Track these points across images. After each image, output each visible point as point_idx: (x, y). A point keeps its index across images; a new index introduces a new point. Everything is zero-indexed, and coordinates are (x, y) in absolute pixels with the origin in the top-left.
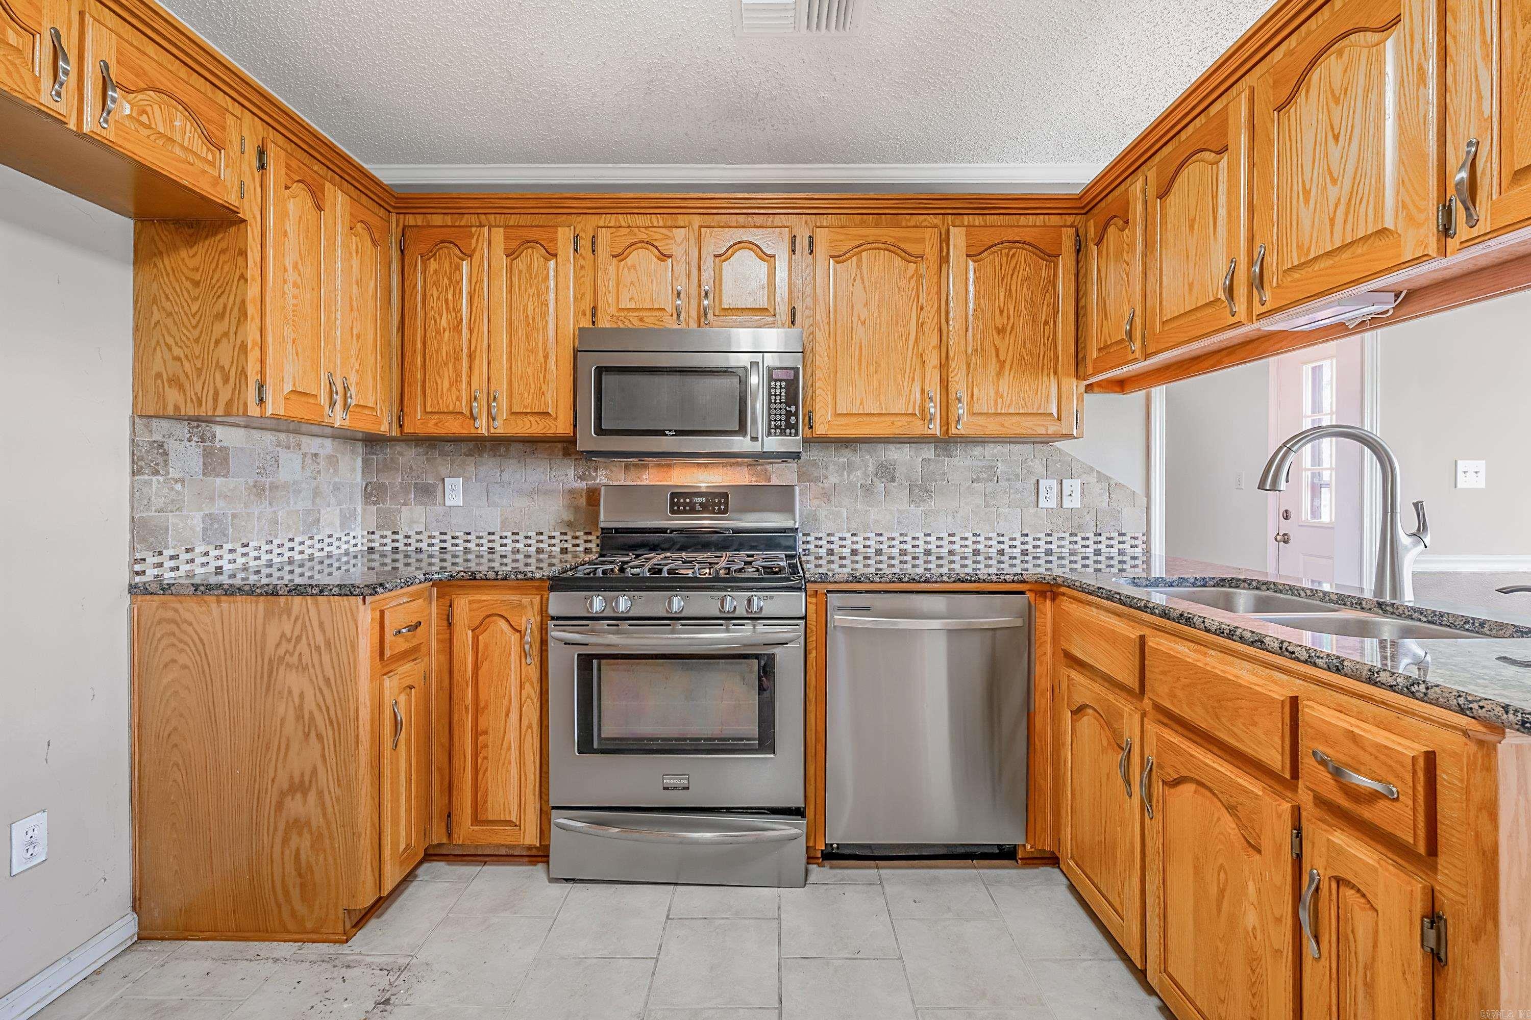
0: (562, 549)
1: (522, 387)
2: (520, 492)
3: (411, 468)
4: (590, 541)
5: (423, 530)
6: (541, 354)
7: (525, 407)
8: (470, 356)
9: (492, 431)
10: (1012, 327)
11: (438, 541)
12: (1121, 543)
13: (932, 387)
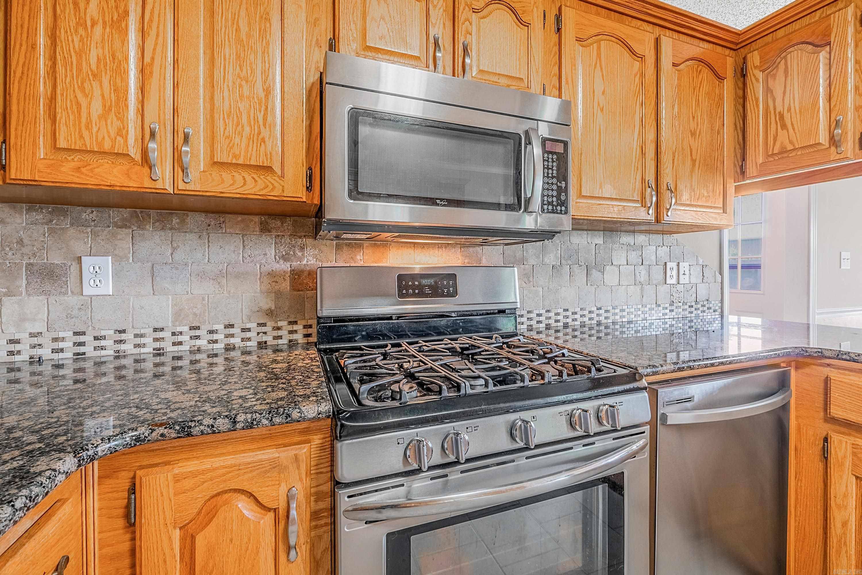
0: (259, 343)
1: (230, 128)
2: (202, 275)
3: (20, 242)
4: (296, 331)
5: (44, 330)
6: (259, 85)
7: (235, 156)
8: (142, 71)
9: (181, 186)
10: (700, 132)
11: (71, 344)
12: (709, 308)
13: (651, 177)
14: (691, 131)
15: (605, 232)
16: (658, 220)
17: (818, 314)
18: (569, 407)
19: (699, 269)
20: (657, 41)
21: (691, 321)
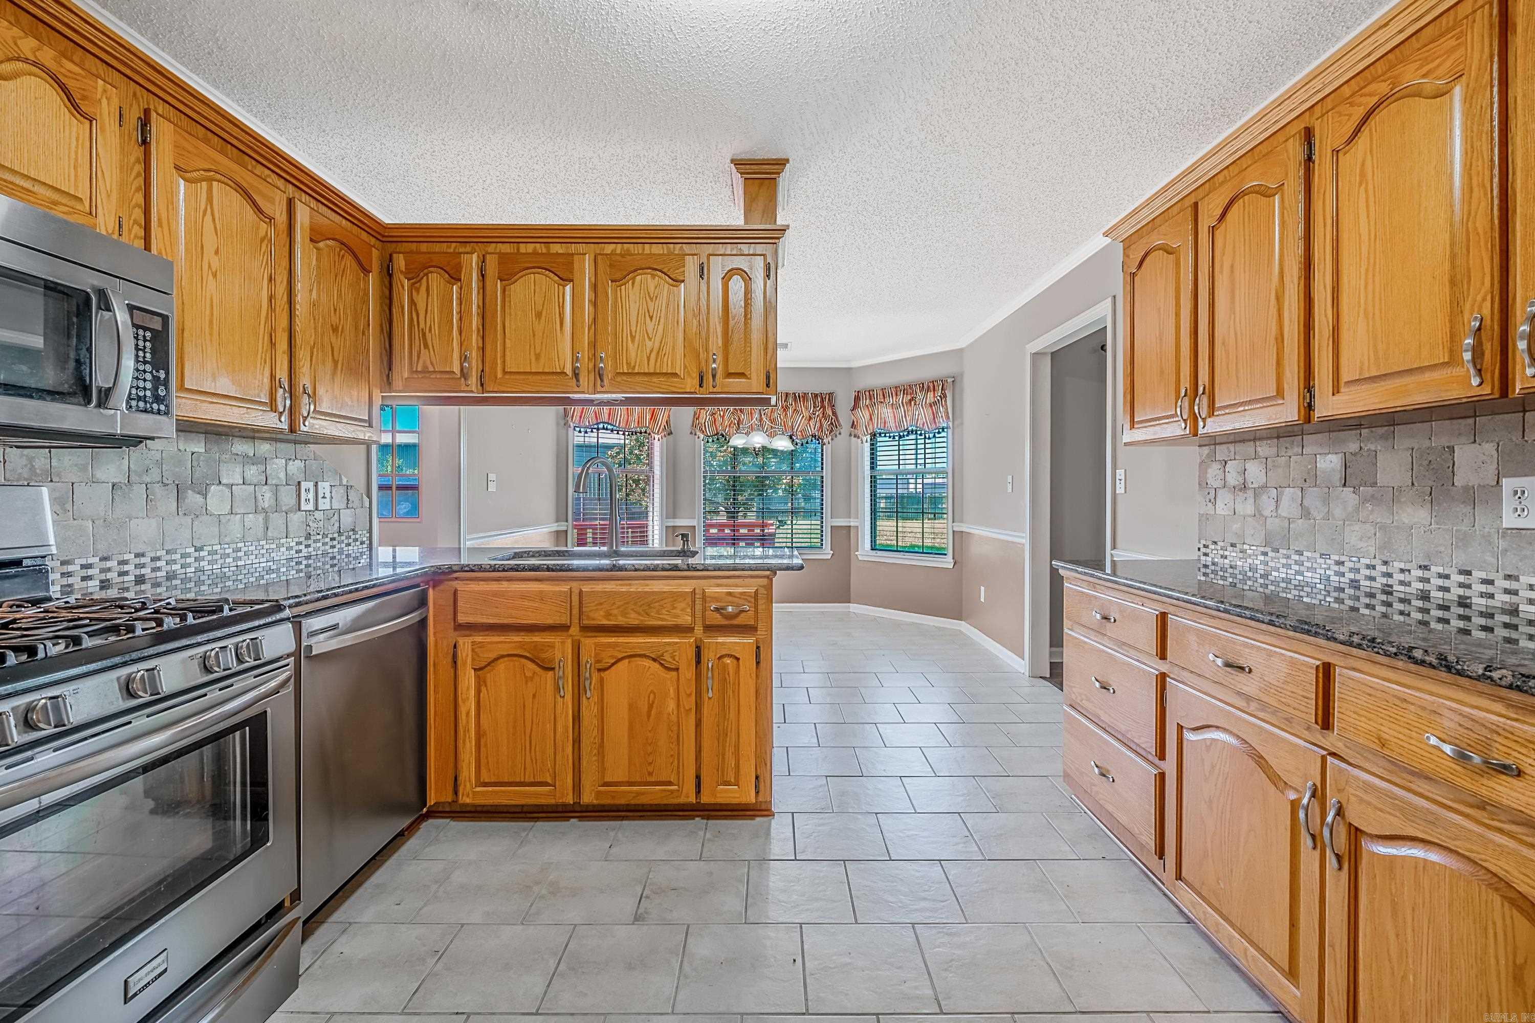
10: (342, 329)
12: (356, 540)
13: (282, 374)
14: (332, 325)
15: (209, 436)
16: (292, 430)
17: (469, 540)
18: (201, 650)
19: (342, 490)
20: (290, 202)
21: (333, 558)
